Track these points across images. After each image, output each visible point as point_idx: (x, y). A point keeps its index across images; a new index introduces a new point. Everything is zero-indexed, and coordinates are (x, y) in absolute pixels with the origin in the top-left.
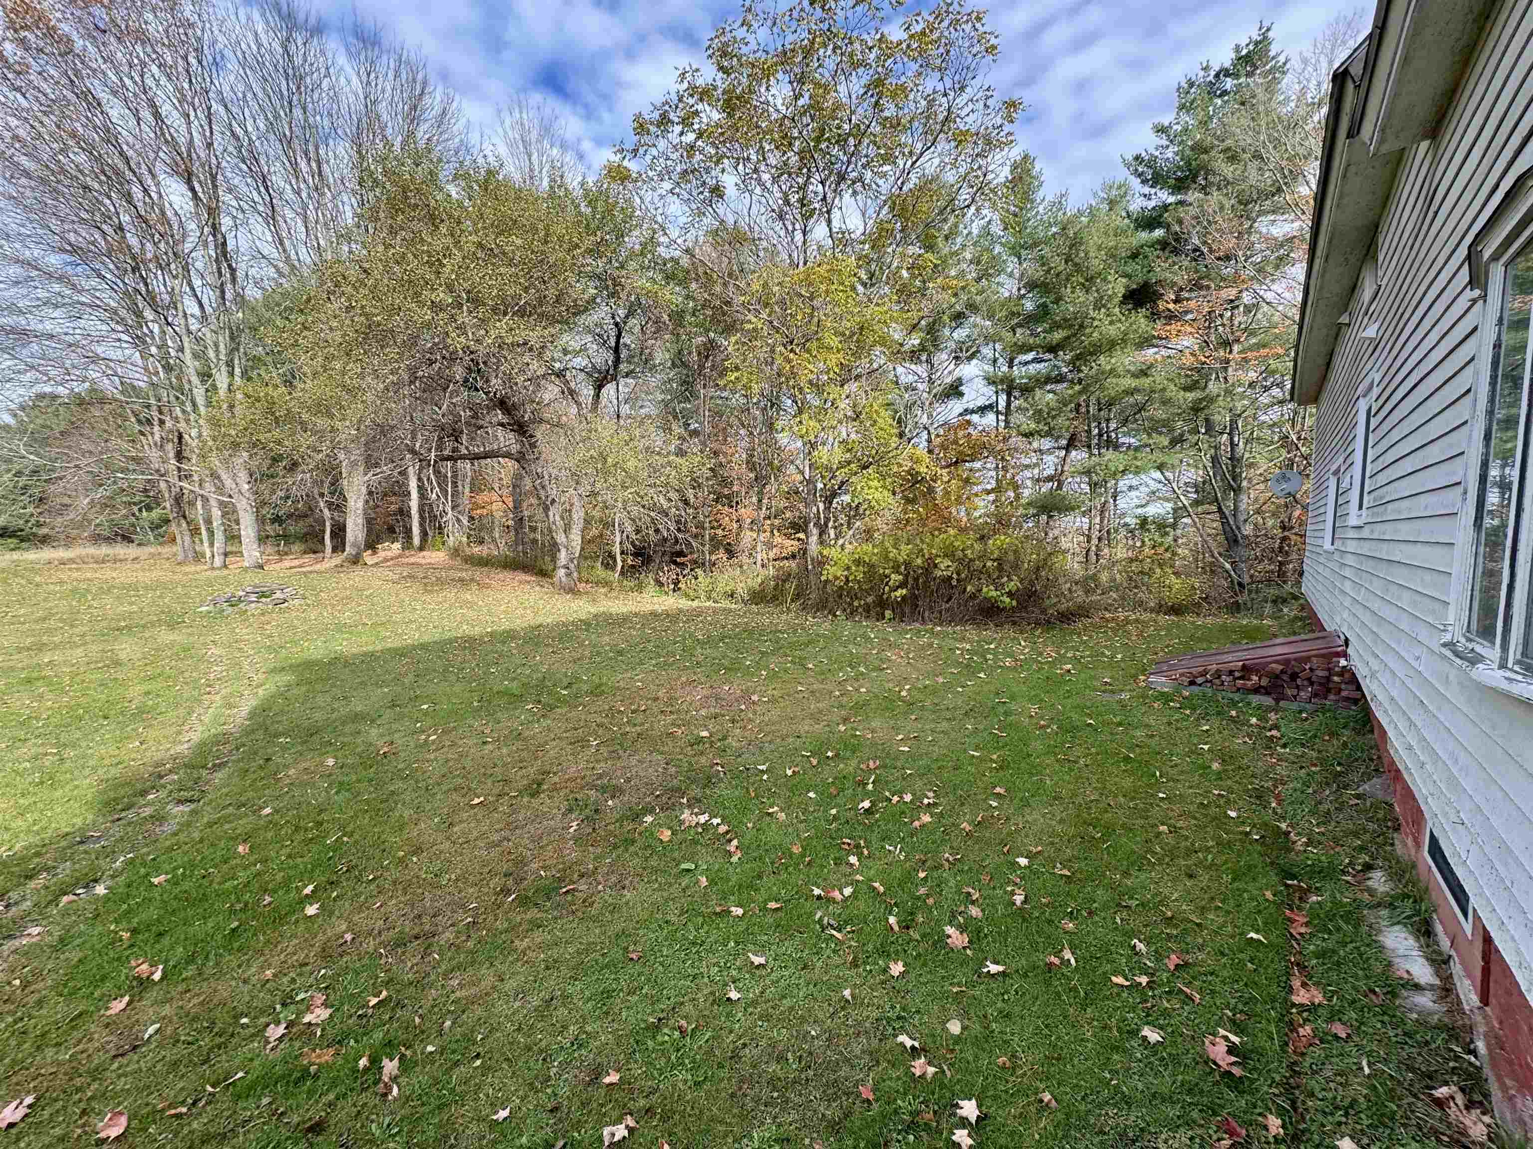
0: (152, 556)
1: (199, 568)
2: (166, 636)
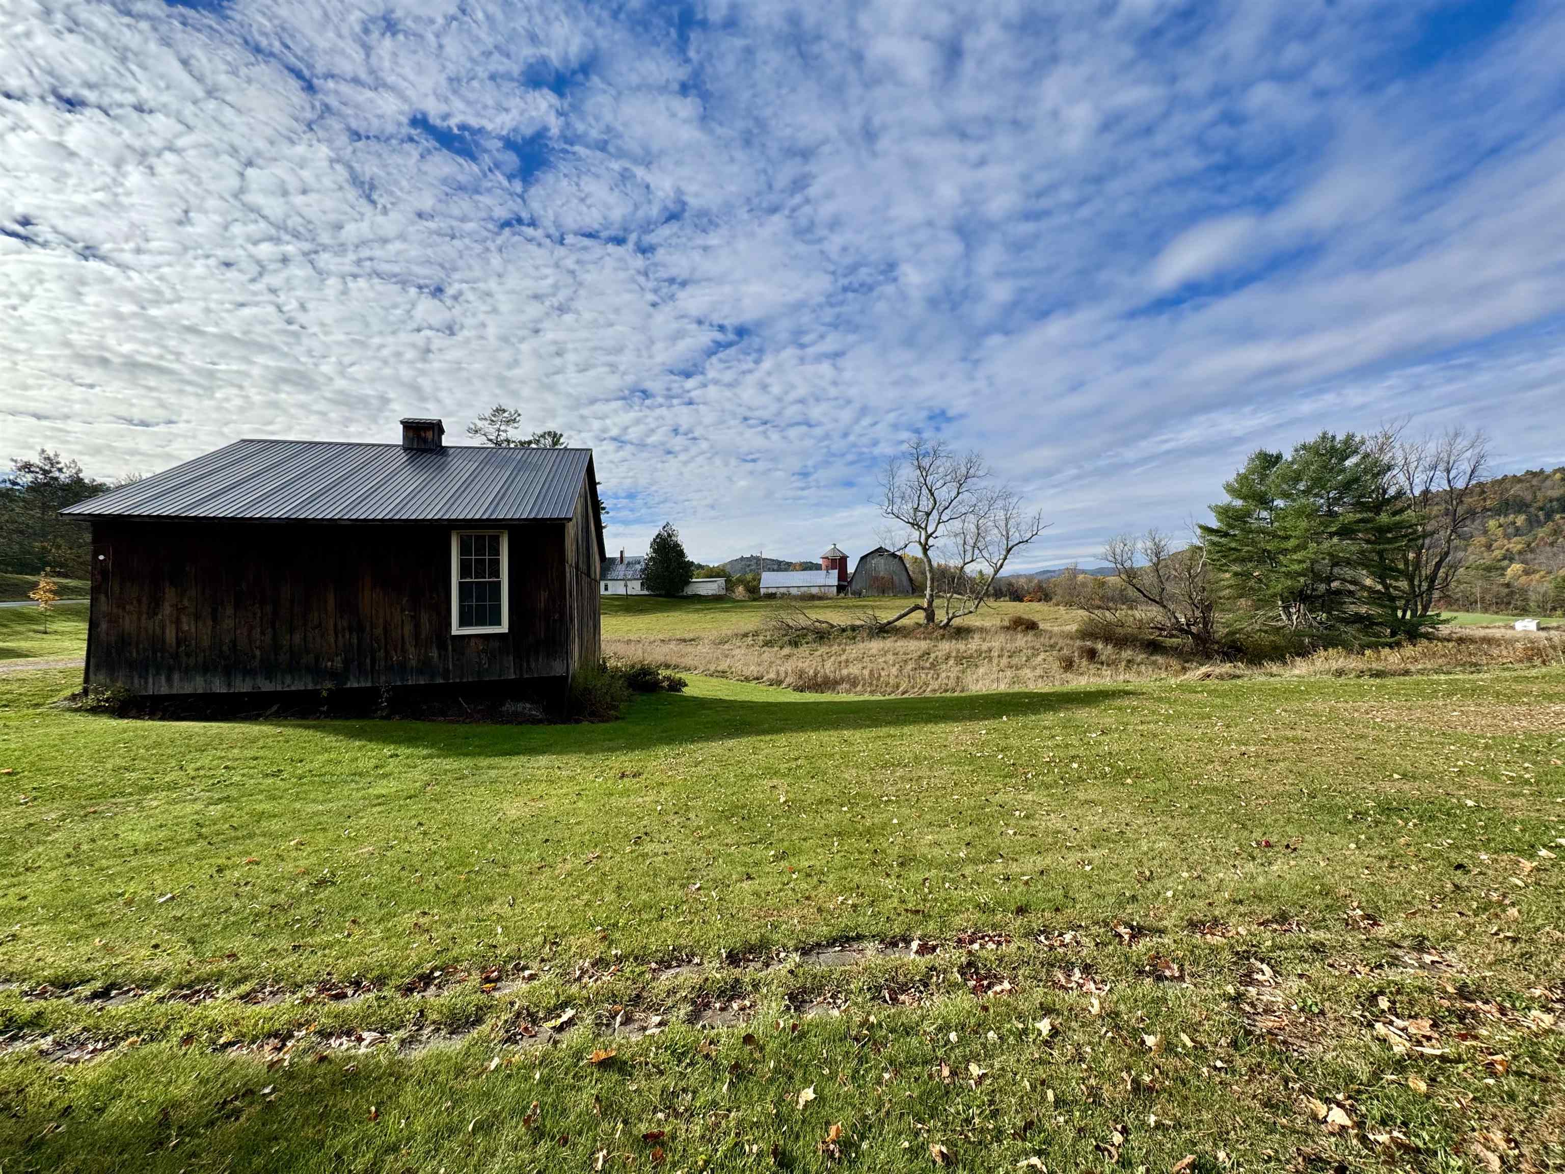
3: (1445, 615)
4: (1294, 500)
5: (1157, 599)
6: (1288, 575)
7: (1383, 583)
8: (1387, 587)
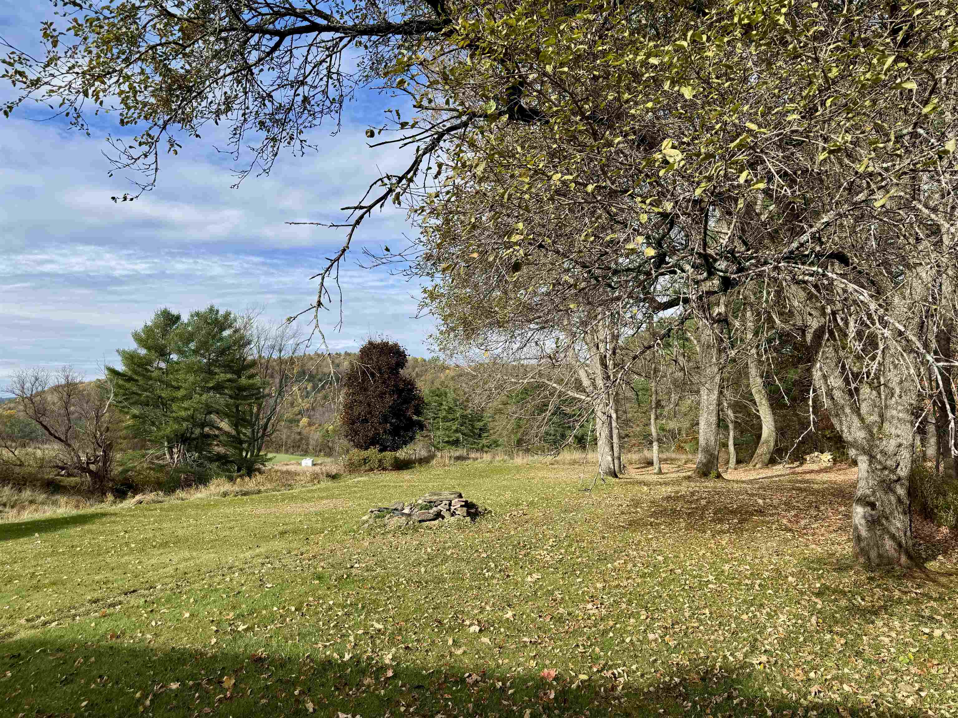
3: (270, 455)
4: (187, 357)
5: (63, 437)
6: (176, 419)
7: (236, 429)
8: (238, 433)
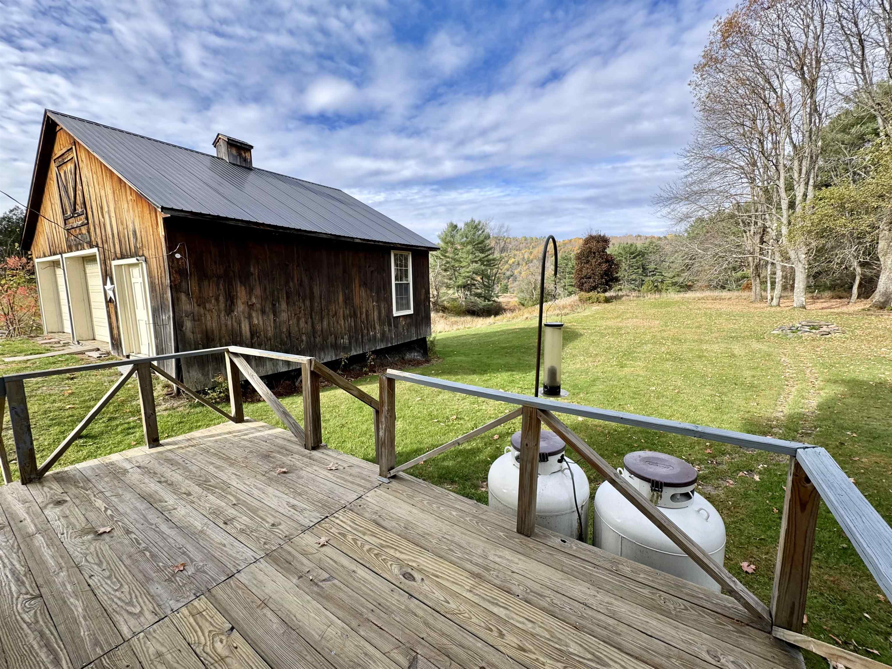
0: (737, 298)
1: (762, 305)
2: (755, 345)
